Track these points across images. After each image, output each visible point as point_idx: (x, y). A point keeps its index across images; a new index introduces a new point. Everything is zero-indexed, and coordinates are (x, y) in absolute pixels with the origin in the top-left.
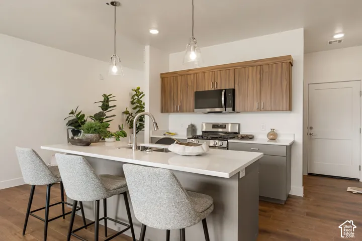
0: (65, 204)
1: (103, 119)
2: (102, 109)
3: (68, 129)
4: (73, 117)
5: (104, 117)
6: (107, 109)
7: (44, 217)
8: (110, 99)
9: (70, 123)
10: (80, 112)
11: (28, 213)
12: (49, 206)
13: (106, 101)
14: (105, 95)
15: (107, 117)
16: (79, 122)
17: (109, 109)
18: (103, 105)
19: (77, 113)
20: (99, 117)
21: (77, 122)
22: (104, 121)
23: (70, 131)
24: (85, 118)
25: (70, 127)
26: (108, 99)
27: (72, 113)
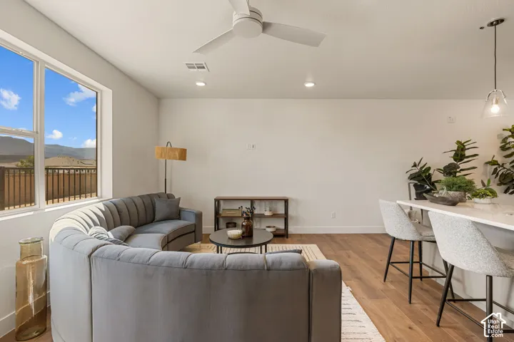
0: (423, 265)
1: (456, 173)
2: (455, 160)
3: (409, 184)
4: (416, 170)
5: (458, 170)
6: (462, 160)
7: (408, 272)
8: (466, 147)
9: (412, 177)
10: (425, 165)
11: (389, 263)
12: (413, 262)
13: (460, 149)
14: (458, 142)
15: (462, 170)
16: (424, 175)
17: (466, 160)
18: (456, 155)
19: (421, 165)
20: (450, 170)
21: (420, 176)
22: (458, 174)
23: (412, 185)
24: (431, 172)
25: (412, 181)
26: (464, 146)
27: (415, 165)
